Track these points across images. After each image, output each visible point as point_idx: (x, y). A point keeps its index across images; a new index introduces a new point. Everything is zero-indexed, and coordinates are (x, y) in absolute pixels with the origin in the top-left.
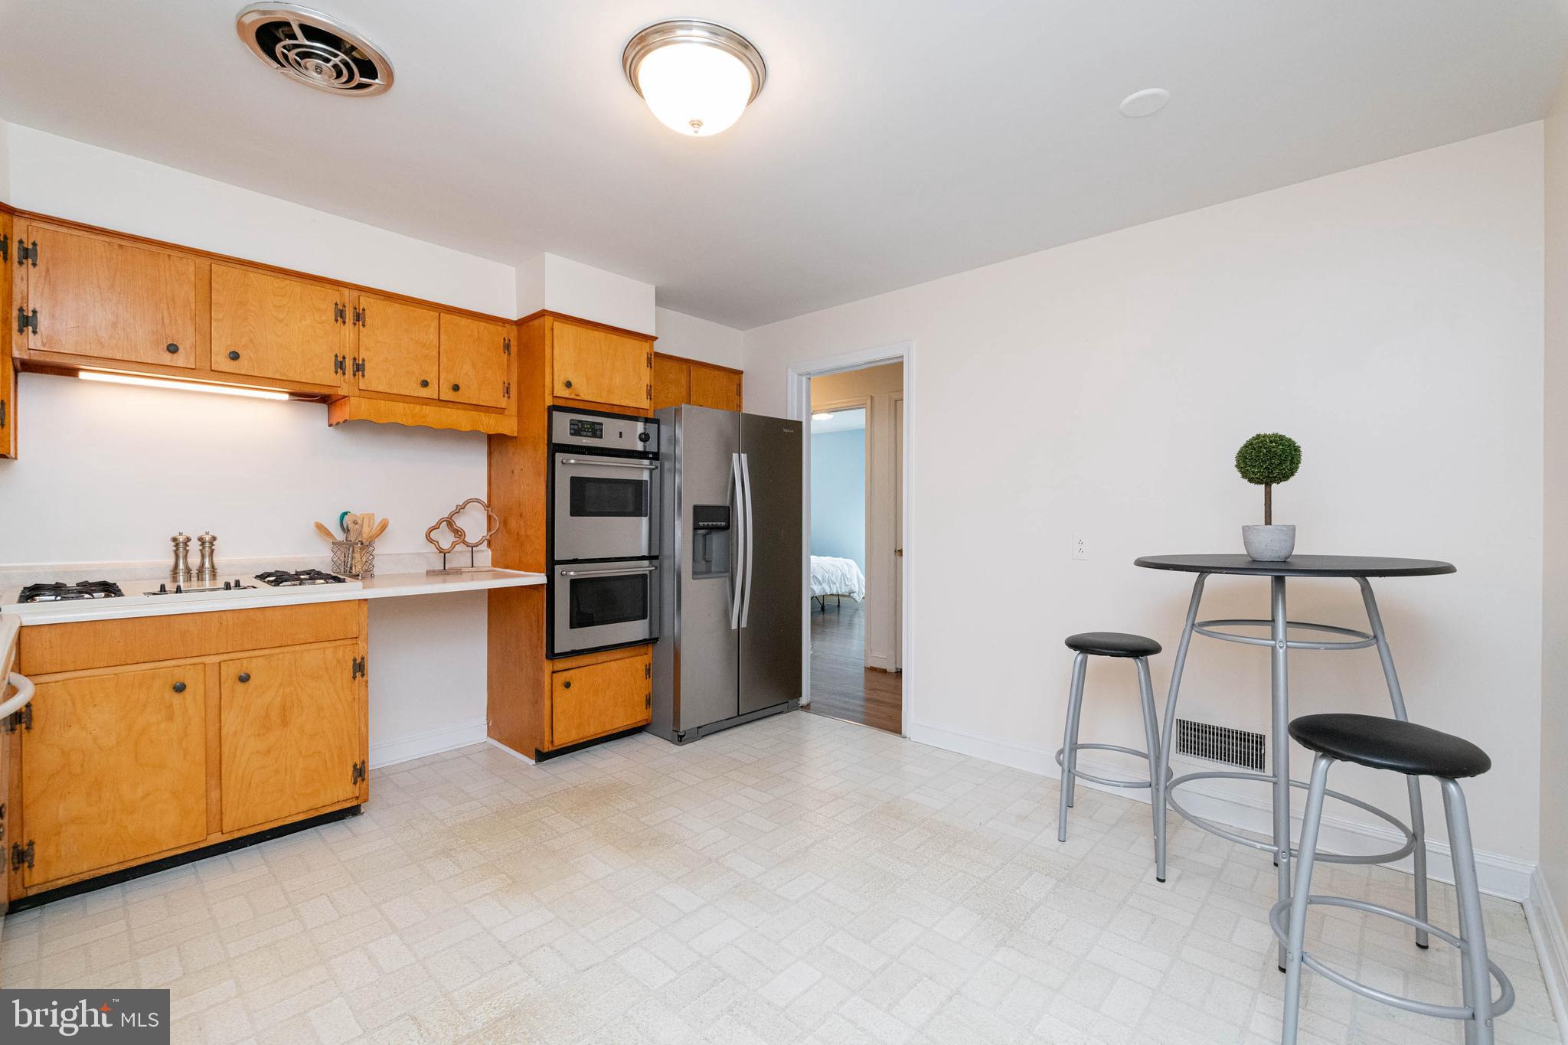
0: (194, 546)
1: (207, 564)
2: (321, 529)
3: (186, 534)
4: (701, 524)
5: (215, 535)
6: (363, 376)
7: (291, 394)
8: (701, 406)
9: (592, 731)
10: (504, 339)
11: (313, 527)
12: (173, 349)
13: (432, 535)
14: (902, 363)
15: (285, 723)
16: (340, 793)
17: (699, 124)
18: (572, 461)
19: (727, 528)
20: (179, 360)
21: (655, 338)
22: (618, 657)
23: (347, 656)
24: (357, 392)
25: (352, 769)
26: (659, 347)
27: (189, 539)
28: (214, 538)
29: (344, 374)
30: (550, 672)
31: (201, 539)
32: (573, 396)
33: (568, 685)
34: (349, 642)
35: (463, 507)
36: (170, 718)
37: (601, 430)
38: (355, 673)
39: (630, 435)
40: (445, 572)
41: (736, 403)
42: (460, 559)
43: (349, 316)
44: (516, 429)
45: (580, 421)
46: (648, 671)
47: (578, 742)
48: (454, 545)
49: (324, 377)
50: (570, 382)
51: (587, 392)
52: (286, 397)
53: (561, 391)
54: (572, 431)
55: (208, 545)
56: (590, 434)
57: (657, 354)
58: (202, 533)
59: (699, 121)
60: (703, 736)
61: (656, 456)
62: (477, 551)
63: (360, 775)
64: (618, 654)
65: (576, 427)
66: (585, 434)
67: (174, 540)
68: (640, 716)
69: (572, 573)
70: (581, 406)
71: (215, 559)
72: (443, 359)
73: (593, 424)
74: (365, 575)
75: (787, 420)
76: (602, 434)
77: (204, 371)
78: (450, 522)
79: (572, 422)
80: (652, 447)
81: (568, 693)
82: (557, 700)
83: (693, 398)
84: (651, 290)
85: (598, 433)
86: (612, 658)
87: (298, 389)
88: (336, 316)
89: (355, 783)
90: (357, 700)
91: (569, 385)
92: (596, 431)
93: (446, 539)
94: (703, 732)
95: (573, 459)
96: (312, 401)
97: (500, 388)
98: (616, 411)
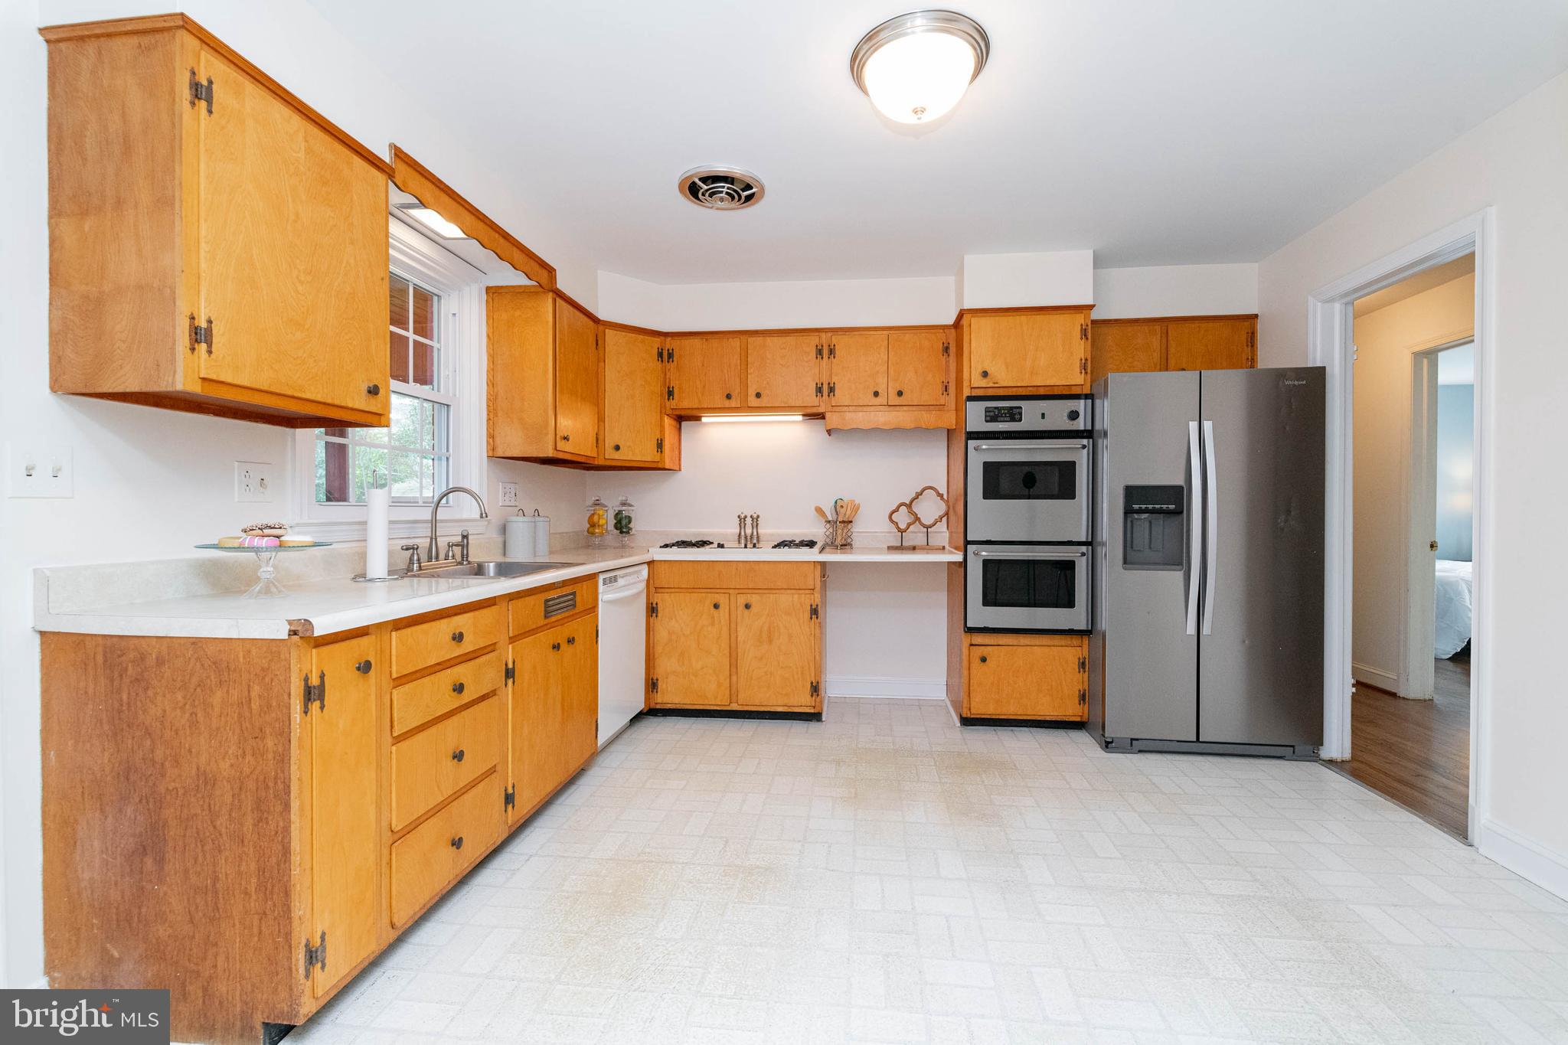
0: (749, 521)
1: (755, 533)
2: (819, 511)
3: (746, 513)
4: (1136, 507)
5: (759, 514)
6: (834, 395)
7: (804, 415)
8: (1184, 370)
9: (1010, 710)
10: (943, 343)
11: (813, 509)
12: (729, 397)
13: (894, 517)
14: (1473, 254)
15: (770, 641)
16: (802, 702)
17: (923, 110)
18: (984, 447)
19: (1179, 512)
20: (733, 403)
21: (1094, 306)
22: (1044, 643)
23: (807, 601)
24: (830, 408)
25: (810, 685)
26: (1095, 315)
27: (746, 517)
28: (758, 517)
29: (822, 396)
30: (968, 645)
31: (751, 517)
32: (991, 385)
33: (984, 660)
34: (807, 592)
35: (920, 494)
36: (713, 624)
37: (1021, 414)
38: (811, 615)
39: (1056, 415)
40: (900, 548)
41: (1244, 357)
42: (916, 536)
43: (825, 352)
44: (954, 422)
45: (996, 408)
46: (1082, 665)
47: (997, 717)
48: (909, 525)
49: (811, 400)
50: (986, 372)
51: (1005, 377)
52: (800, 418)
53: (978, 381)
54: (988, 418)
55: (755, 520)
56: (1008, 419)
57: (1094, 322)
58: (752, 513)
59: (922, 108)
60: (1140, 751)
61: (1088, 434)
62: (931, 532)
63: (815, 691)
64: (1045, 640)
65: (992, 414)
66: (1002, 419)
67: (739, 517)
68: (1072, 710)
69: (984, 553)
70: (1001, 392)
71: (759, 531)
72: (891, 371)
73: (1012, 408)
74: (846, 546)
75: (1308, 368)
76: (1021, 418)
77: (745, 408)
78: (909, 506)
79: (987, 410)
80: (1080, 424)
81: (984, 667)
82: (974, 672)
83: (1172, 362)
84: (1089, 255)
85: (1016, 417)
86: (1038, 643)
87: (810, 411)
88: (817, 355)
89: (812, 696)
90: (813, 635)
91: (985, 374)
92: (1014, 415)
93: (903, 518)
94: (1135, 745)
95: (985, 444)
96: (817, 419)
97: (940, 388)
98: (1042, 392)
